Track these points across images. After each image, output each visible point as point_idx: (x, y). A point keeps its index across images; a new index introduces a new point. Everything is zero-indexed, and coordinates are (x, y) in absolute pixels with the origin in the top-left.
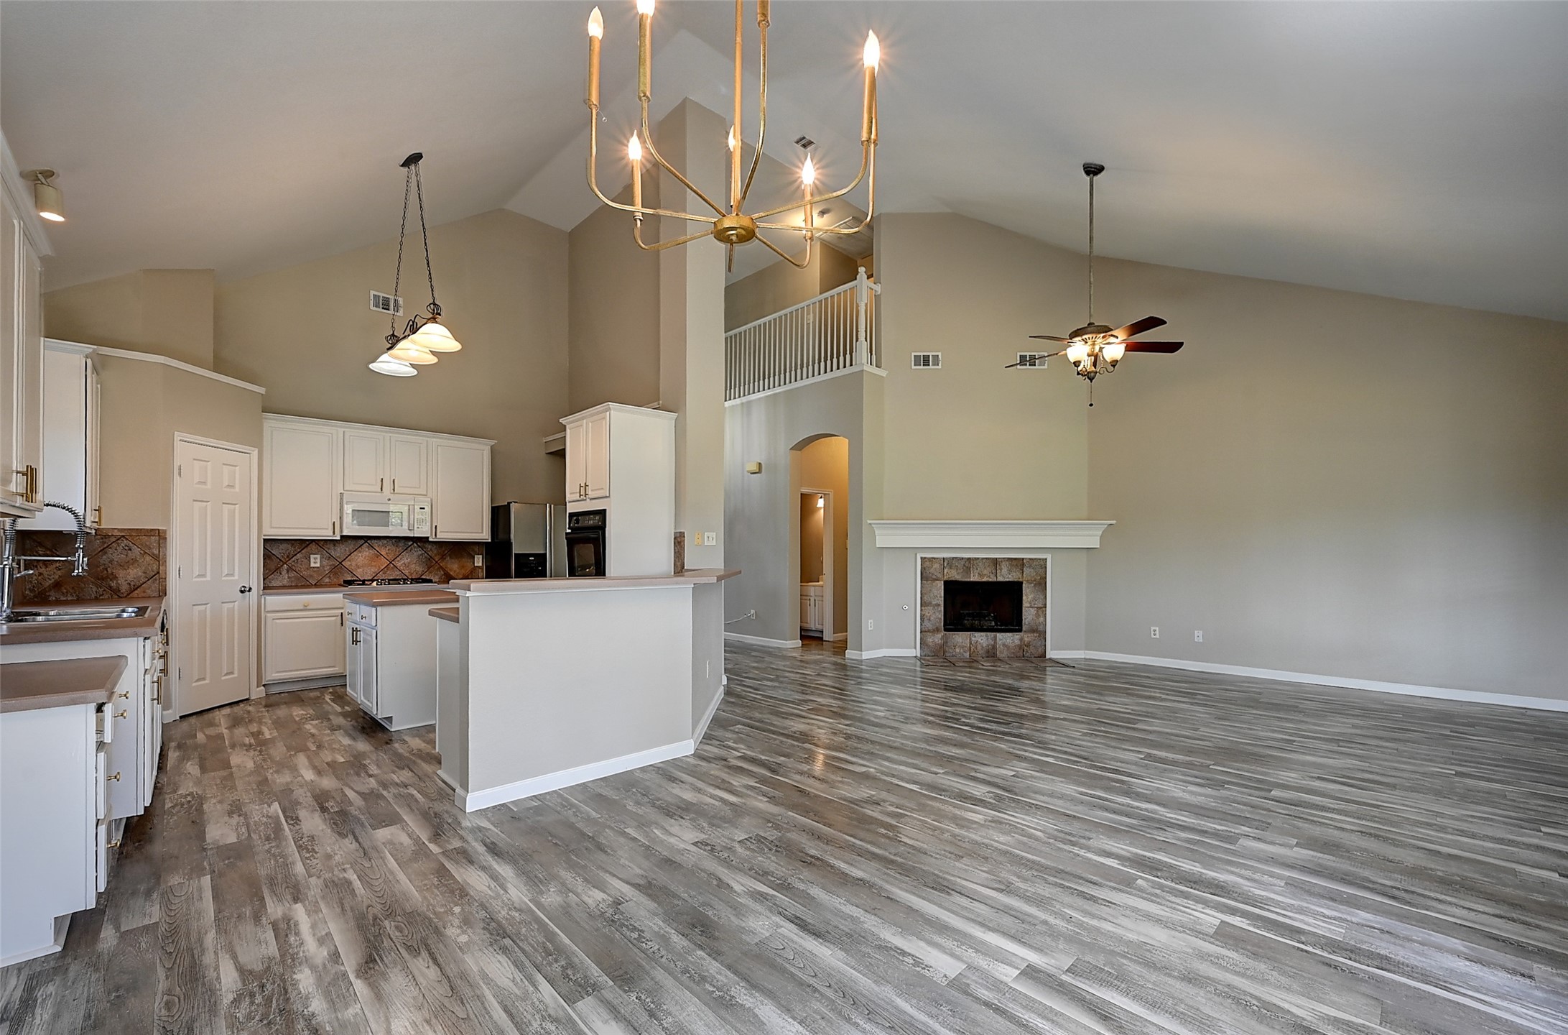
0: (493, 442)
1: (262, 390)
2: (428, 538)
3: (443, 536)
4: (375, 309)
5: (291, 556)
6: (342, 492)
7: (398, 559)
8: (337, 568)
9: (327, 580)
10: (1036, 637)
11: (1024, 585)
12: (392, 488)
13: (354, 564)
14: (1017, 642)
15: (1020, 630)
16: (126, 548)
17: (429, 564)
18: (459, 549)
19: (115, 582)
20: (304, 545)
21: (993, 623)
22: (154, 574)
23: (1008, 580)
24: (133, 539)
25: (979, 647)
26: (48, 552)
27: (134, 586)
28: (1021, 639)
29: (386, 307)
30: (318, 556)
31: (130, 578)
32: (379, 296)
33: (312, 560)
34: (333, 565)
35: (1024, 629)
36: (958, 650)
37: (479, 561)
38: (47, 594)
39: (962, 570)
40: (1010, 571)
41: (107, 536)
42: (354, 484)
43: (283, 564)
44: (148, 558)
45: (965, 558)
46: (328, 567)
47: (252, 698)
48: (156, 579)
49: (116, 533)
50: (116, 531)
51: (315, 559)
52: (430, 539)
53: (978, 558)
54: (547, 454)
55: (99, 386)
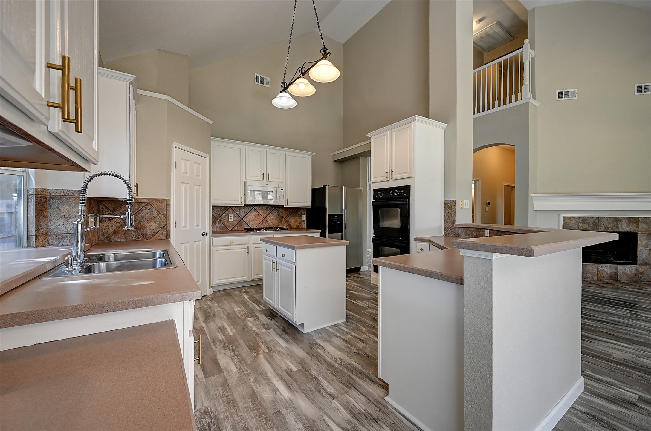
0: (313, 154)
1: (211, 122)
2: (283, 205)
3: (292, 205)
4: (257, 83)
5: (220, 215)
6: (245, 180)
7: (268, 217)
8: (241, 221)
9: (236, 228)
10: (648, 268)
11: (639, 235)
12: (267, 178)
13: (248, 219)
14: (634, 271)
15: (636, 264)
16: (150, 210)
17: (281, 219)
18: (295, 211)
19: (144, 230)
20: (226, 209)
21: (612, 259)
22: (164, 225)
23: (627, 231)
24: (153, 205)
25: (605, 274)
26: (111, 213)
27: (154, 233)
28: (637, 270)
29: (262, 82)
30: (232, 215)
31: (152, 228)
32: (259, 77)
33: (230, 217)
34: (239, 220)
35: (639, 263)
36: (589, 275)
37: (303, 218)
38: (111, 238)
39: (592, 225)
40: (628, 226)
41: (140, 203)
42: (250, 176)
43: (217, 220)
44: (161, 216)
45: (595, 217)
46: (237, 221)
47: (207, 295)
48: (165, 229)
49: (145, 201)
50: (145, 199)
51: (231, 217)
52: (285, 206)
53: (604, 217)
54: (333, 161)
55: (136, 112)
